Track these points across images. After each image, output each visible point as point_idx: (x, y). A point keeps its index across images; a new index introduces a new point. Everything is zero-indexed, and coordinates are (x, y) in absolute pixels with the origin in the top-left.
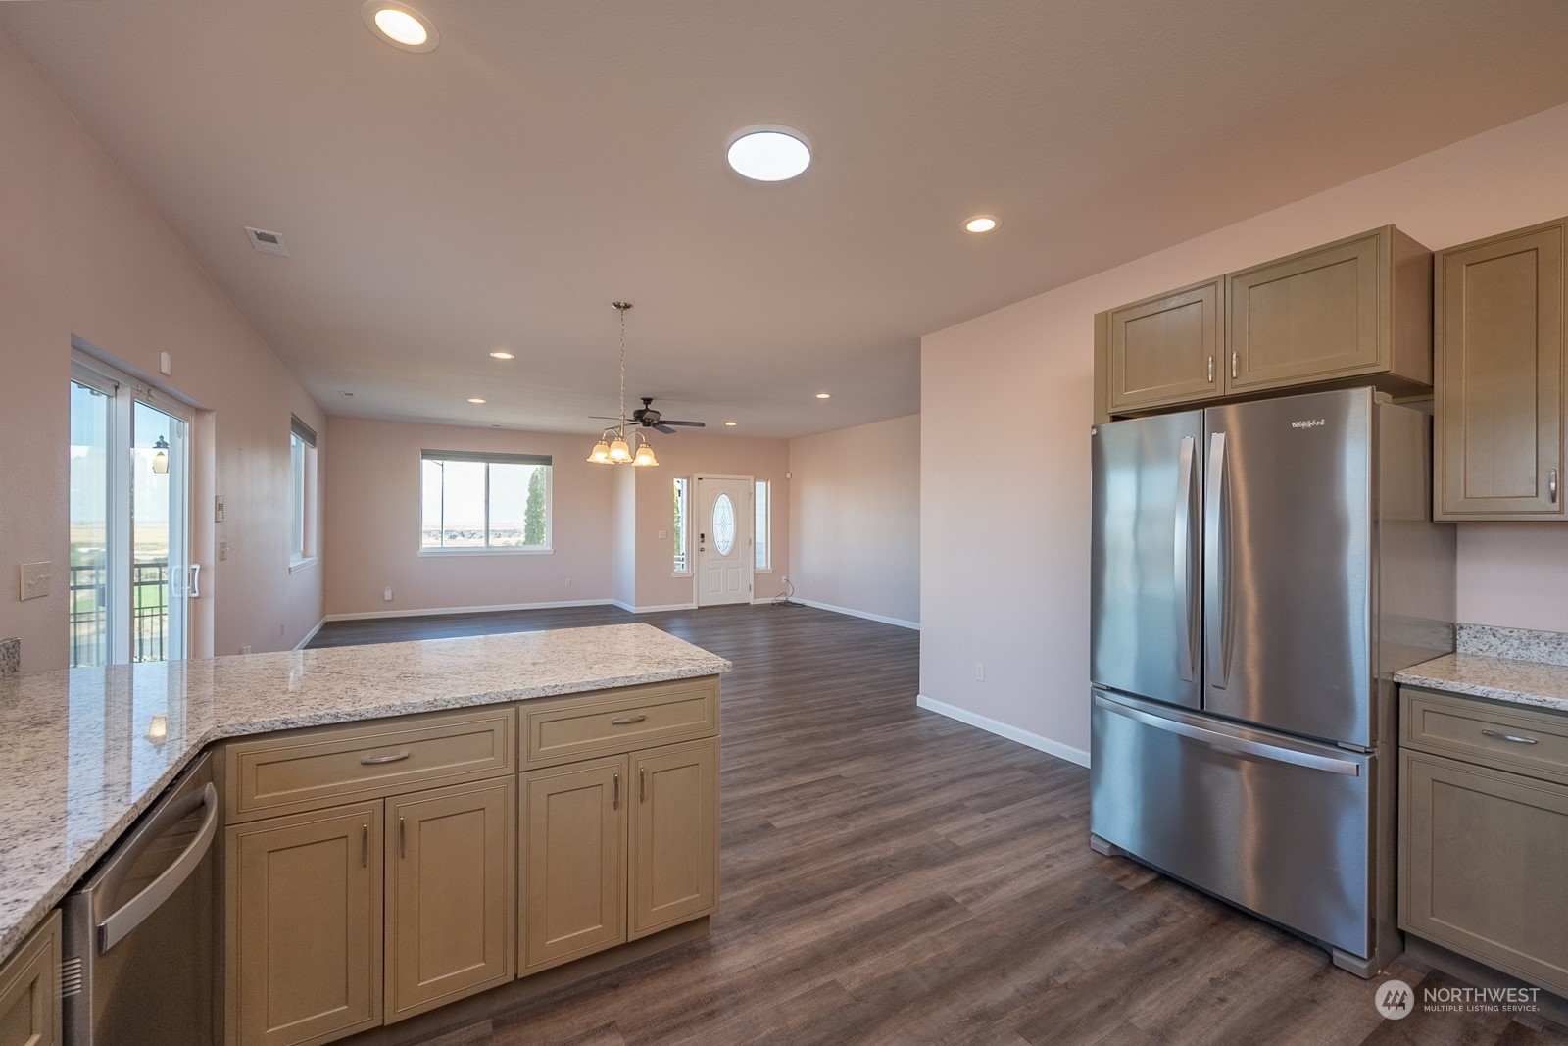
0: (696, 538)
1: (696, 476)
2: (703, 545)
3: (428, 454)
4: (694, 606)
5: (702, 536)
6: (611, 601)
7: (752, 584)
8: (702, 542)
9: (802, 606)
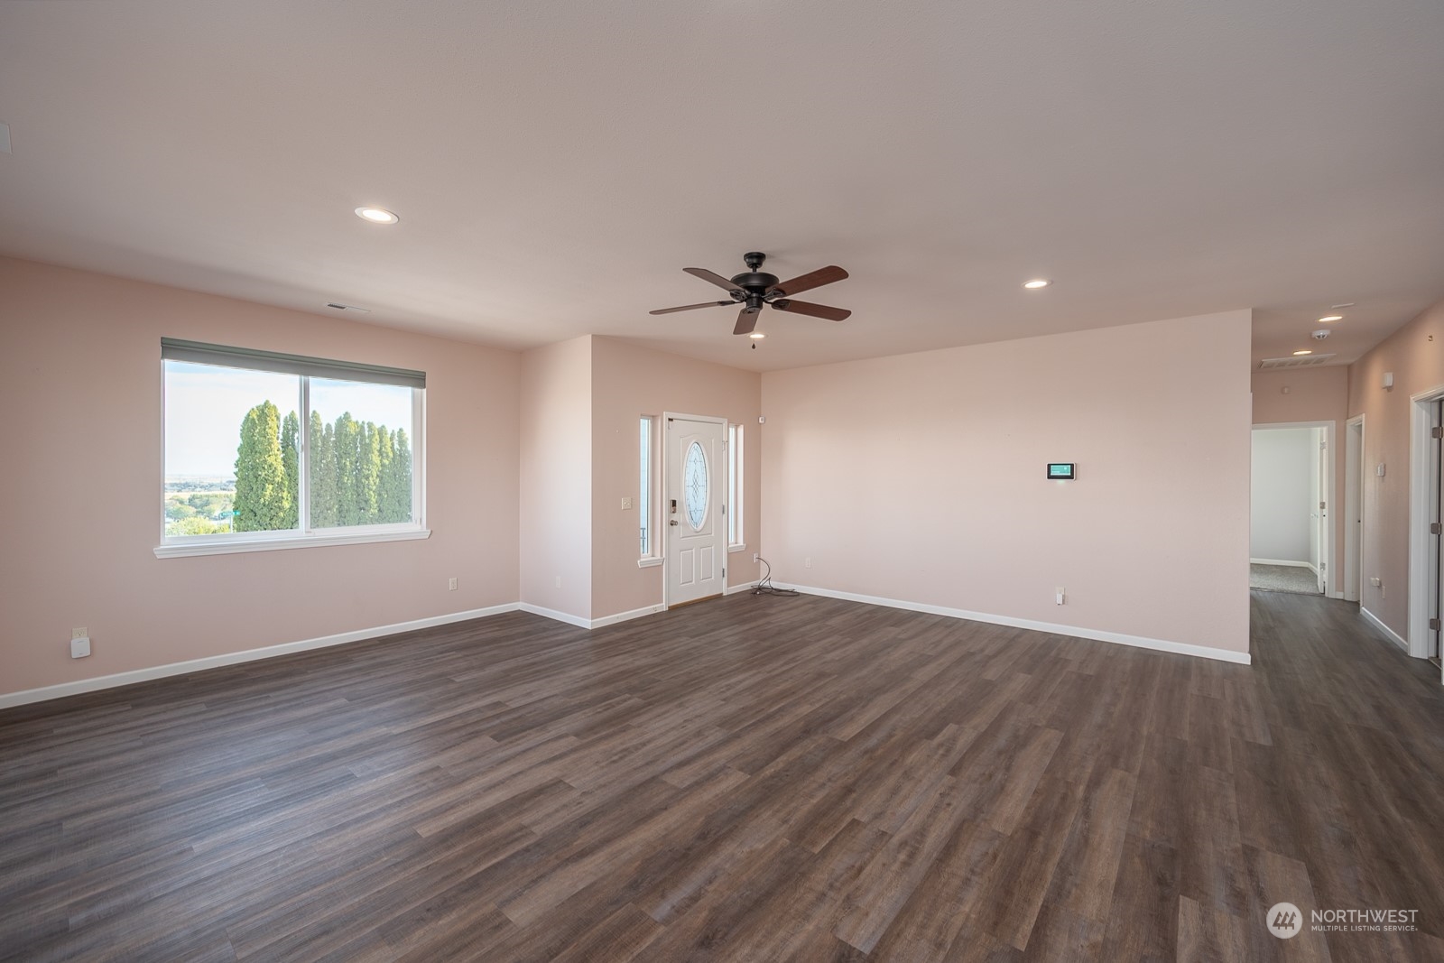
0: (666, 506)
1: (666, 415)
2: (675, 517)
3: (174, 348)
4: (663, 607)
5: (674, 503)
6: (521, 606)
7: (725, 566)
8: (674, 512)
9: (794, 594)
